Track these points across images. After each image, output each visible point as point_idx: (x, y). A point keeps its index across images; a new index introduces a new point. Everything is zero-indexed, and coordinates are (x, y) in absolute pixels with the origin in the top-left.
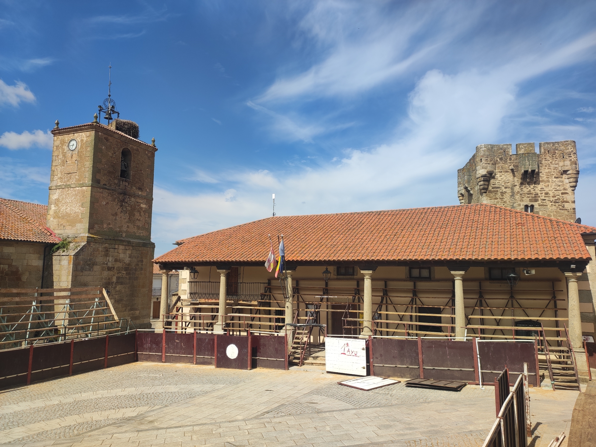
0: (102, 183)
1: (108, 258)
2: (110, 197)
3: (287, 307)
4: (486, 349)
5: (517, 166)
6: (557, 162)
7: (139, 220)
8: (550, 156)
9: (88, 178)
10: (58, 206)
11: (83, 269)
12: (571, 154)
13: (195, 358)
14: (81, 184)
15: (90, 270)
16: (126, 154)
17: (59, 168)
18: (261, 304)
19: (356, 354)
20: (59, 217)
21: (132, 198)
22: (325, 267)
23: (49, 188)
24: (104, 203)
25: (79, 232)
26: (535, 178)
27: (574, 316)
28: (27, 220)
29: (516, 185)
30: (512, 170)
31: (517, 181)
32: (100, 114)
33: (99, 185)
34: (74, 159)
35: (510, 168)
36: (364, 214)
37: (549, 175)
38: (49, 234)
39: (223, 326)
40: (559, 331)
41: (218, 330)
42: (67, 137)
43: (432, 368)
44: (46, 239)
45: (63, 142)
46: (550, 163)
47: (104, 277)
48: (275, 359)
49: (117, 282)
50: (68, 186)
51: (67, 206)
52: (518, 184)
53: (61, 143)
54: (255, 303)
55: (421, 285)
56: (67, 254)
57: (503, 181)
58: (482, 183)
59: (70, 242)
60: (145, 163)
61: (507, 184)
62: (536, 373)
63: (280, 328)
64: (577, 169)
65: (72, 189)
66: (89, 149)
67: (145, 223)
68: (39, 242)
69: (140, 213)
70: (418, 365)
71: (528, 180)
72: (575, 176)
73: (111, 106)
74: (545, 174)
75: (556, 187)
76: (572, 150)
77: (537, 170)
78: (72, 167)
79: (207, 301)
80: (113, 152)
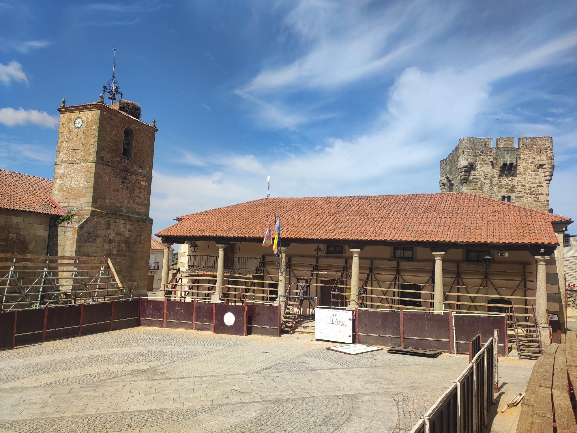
0: (106, 160)
1: (109, 231)
2: (112, 174)
3: (281, 280)
4: (461, 321)
5: (497, 159)
6: (534, 156)
7: (139, 197)
8: (528, 150)
9: (92, 155)
10: (63, 180)
11: (87, 241)
12: (547, 150)
13: (194, 325)
14: (86, 160)
15: (93, 242)
16: (128, 133)
17: (65, 145)
18: (255, 277)
19: (343, 324)
20: (64, 191)
21: (133, 176)
22: (317, 245)
23: (55, 163)
24: (107, 179)
25: (83, 206)
26: (513, 170)
27: (541, 295)
28: (33, 192)
29: (495, 177)
30: (492, 162)
31: (496, 173)
32: (104, 94)
33: (103, 162)
34: (80, 136)
35: (490, 160)
36: (353, 198)
37: (526, 168)
38: (54, 206)
39: (221, 296)
40: (527, 308)
41: (216, 299)
42: (73, 115)
43: (412, 338)
44: (52, 211)
45: (69, 120)
46: (528, 157)
47: (105, 249)
48: (268, 327)
49: (117, 254)
50: (74, 162)
51: (72, 180)
52: (496, 176)
53: (67, 121)
54: (250, 276)
55: (404, 265)
56: (72, 226)
57: (483, 172)
58: (463, 173)
59: (74, 215)
60: (146, 142)
61: (486, 175)
62: (505, 344)
63: (274, 299)
64: (553, 164)
65: (77, 165)
66: (94, 127)
67: (144, 200)
68: (46, 213)
69: (140, 189)
70: (400, 334)
71: (506, 172)
72: (550, 170)
73: (115, 87)
74: (522, 167)
75: (532, 180)
76: (549, 145)
77: (515, 163)
78: (77, 143)
79: (205, 273)
80: (116, 131)
